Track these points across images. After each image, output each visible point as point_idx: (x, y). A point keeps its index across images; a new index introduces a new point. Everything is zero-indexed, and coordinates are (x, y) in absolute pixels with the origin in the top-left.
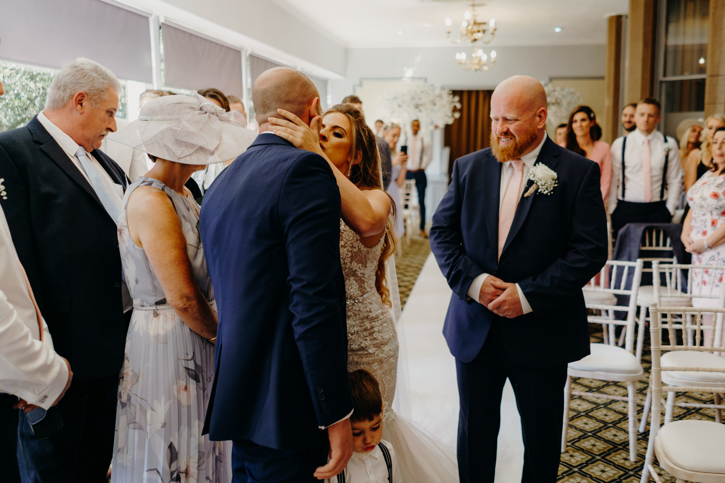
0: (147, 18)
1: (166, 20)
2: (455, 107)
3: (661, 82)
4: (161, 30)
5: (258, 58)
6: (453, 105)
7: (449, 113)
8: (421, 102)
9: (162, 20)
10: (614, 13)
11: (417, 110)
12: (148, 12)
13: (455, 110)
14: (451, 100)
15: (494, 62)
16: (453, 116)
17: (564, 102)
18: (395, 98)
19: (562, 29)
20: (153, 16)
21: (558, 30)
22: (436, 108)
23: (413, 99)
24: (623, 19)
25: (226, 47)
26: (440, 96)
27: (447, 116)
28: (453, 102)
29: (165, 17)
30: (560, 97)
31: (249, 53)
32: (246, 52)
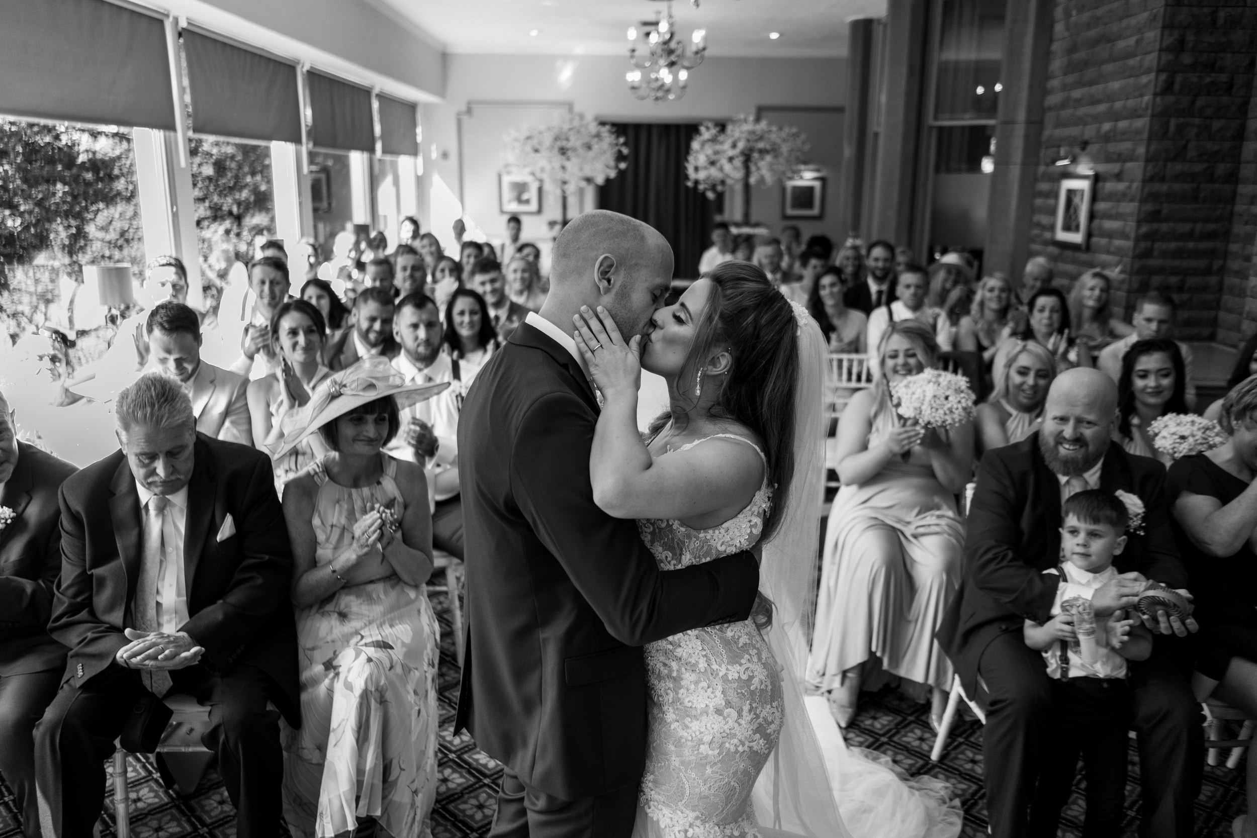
0: (161, 22)
1: (189, 23)
2: (620, 152)
3: (931, 128)
4: (181, 40)
5: (319, 76)
6: (617, 148)
7: (612, 163)
8: (569, 145)
9: (183, 24)
10: (861, 16)
11: (563, 157)
12: (162, 11)
13: (620, 157)
14: (615, 142)
15: (684, 87)
16: (617, 167)
17: (785, 149)
18: (529, 138)
19: (781, 35)
20: (171, 19)
21: (774, 36)
22: (591, 154)
23: (557, 139)
24: (875, 25)
25: (275, 62)
26: (598, 135)
27: (608, 167)
28: (617, 145)
29: (187, 19)
30: (778, 141)
31: (306, 68)
32: (303, 67)
